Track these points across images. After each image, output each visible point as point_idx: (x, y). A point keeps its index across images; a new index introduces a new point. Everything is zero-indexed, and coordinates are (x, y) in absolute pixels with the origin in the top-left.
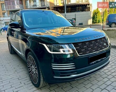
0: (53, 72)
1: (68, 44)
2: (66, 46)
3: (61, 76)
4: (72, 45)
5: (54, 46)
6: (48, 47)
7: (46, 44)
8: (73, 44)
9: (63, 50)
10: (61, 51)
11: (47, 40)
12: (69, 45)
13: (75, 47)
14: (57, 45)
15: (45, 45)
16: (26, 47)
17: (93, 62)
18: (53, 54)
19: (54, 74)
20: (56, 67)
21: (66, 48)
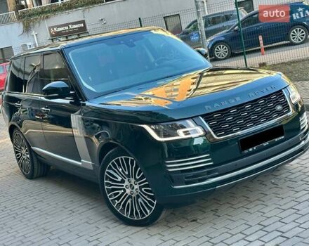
0: (171, 177)
1: (192, 118)
2: (189, 122)
3: (187, 183)
4: (201, 118)
5: (164, 126)
6: (153, 129)
7: (149, 124)
8: (202, 116)
9: (184, 132)
10: (181, 134)
11: (149, 116)
12: (195, 119)
13: (206, 121)
14: (171, 123)
15: (146, 127)
17: (251, 150)
18: (166, 142)
19: (173, 182)
20: (174, 166)
21: (189, 126)
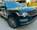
16: (8, 14)
